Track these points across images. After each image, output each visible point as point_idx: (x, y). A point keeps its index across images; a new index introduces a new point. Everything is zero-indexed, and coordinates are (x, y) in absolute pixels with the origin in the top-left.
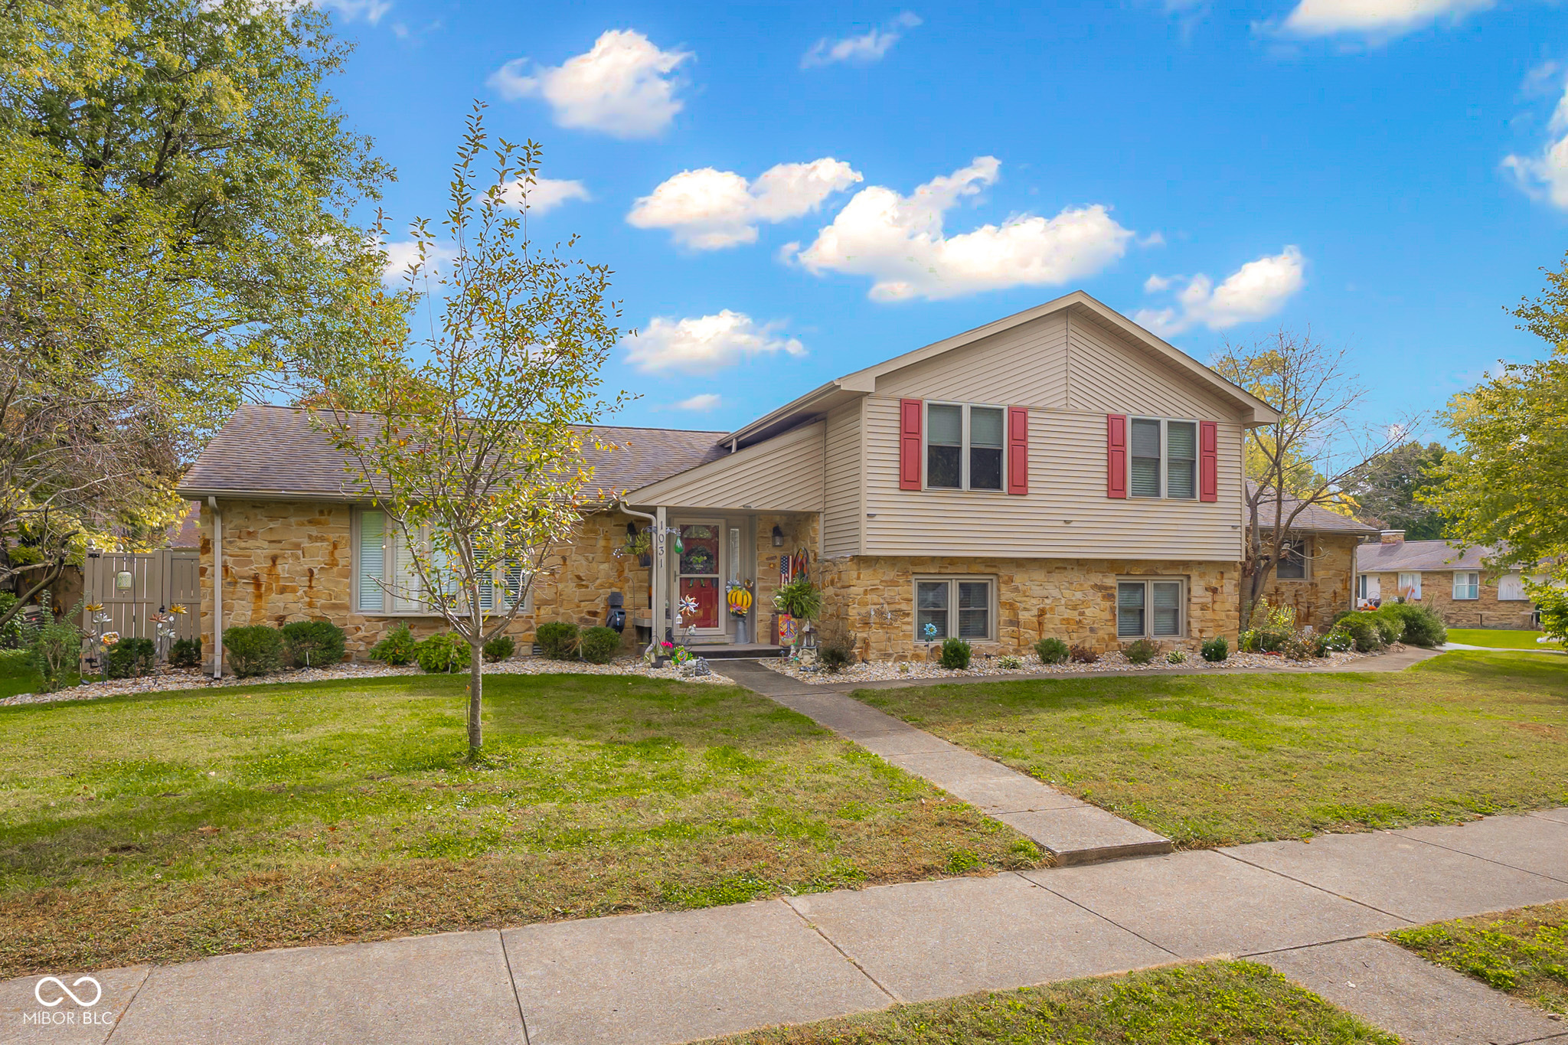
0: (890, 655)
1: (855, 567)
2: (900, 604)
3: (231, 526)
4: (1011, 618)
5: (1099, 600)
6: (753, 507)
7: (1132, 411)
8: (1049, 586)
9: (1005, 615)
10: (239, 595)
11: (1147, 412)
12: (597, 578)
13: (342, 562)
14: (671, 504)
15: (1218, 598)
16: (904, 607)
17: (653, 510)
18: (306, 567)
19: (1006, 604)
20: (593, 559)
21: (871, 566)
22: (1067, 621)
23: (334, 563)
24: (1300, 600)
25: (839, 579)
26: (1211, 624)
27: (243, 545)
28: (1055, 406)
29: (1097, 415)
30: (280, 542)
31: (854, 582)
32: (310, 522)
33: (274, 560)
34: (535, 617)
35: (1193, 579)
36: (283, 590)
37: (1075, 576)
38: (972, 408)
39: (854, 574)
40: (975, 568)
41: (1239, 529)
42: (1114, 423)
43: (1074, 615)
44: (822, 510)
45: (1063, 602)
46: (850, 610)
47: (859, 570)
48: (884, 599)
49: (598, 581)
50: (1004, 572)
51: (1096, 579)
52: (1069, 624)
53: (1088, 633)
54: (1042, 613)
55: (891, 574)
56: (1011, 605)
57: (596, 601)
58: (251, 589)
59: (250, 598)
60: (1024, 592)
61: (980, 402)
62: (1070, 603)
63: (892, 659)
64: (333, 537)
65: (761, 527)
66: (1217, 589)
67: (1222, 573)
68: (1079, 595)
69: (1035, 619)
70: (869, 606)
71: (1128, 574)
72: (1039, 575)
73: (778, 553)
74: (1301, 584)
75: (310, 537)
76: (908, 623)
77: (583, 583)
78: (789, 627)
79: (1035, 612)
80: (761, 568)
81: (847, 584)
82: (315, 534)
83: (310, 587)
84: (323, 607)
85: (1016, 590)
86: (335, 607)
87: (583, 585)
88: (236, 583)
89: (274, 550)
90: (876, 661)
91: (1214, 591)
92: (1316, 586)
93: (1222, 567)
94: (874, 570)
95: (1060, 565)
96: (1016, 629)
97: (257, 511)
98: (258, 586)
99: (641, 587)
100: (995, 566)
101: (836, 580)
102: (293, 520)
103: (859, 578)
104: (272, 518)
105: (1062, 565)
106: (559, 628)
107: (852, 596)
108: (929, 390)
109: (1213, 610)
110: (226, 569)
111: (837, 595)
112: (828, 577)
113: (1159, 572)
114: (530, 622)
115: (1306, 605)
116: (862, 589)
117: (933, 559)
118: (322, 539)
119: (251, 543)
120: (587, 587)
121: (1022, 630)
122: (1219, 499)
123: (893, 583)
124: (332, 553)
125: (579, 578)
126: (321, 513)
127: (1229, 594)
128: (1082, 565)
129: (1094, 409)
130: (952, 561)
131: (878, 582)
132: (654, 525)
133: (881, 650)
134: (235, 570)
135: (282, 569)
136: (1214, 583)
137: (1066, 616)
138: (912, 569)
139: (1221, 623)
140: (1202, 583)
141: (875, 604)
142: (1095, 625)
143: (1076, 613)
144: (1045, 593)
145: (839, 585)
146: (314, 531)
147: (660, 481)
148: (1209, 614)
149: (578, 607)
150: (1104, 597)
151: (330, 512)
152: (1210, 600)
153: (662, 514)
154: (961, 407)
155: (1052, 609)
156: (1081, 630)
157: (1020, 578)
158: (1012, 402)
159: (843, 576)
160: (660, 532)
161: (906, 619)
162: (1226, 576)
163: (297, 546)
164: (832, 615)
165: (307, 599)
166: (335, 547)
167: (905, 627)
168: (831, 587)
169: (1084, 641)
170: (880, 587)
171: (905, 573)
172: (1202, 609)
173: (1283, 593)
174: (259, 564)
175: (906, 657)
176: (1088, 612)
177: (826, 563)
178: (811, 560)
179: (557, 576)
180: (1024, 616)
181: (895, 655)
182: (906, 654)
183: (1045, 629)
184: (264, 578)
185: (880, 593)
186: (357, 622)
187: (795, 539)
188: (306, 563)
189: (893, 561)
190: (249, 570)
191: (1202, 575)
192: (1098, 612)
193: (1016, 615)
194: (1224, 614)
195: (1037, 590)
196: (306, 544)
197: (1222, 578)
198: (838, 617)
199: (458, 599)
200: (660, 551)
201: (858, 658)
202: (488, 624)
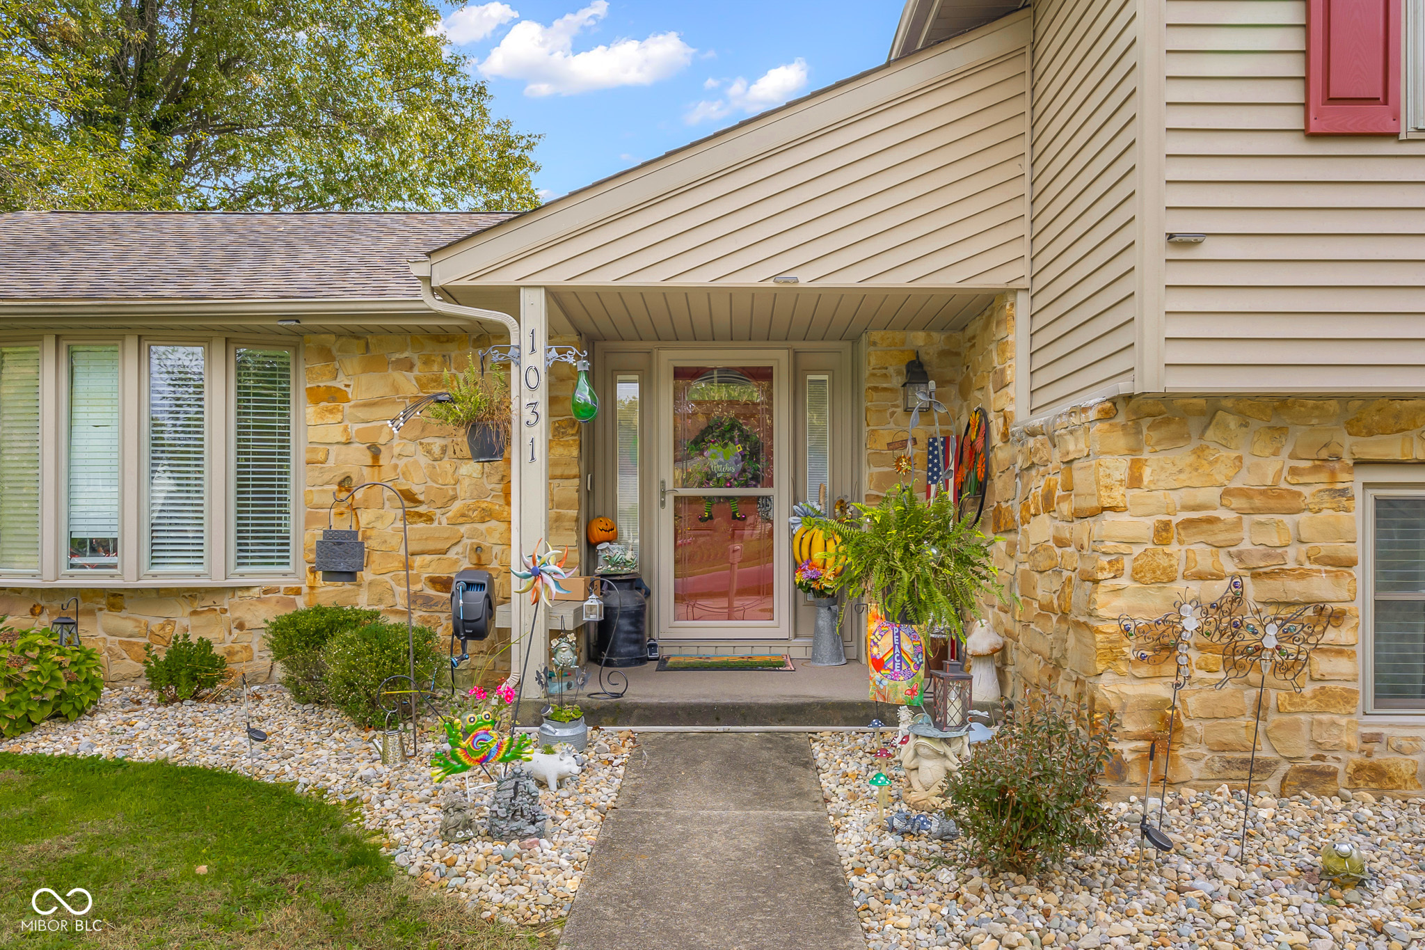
0: (1265, 767)
1: (1120, 441)
2: (1303, 575)
6: (804, 279)
12: (454, 498)
14: (557, 278)
16: (1321, 587)
17: (508, 299)
20: (444, 450)
21: (1180, 437)
25: (1068, 488)
31: (1118, 495)
34: (305, 590)
39: (1118, 467)
44: (1025, 283)
46: (1101, 597)
47: (1134, 450)
48: (1240, 556)
49: (457, 506)
55: (1268, 467)
57: (452, 554)
63: (1273, 783)
65: (873, 361)
70: (1180, 585)
73: (916, 428)
76: (1339, 651)
77: (422, 509)
78: (897, 646)
80: (876, 470)
81: (1093, 503)
87: (420, 515)
90: (1206, 786)
94: (1199, 452)
101: (1059, 492)
103: (1135, 481)
106: (305, 624)
107: (1109, 545)
111: (1061, 543)
112: (1038, 485)
114: (293, 602)
116: (1150, 522)
120: (430, 519)
123: (1275, 501)
125: (408, 496)
131: (1212, 495)
132: (514, 342)
133: (1224, 747)
138: (1353, 446)
141: (1200, 577)
145: (1065, 508)
147: (523, 215)
153: (534, 309)
159: (1079, 476)
160: (528, 360)
161: (1331, 635)
164: (1046, 608)
167: (1327, 666)
168: (1044, 517)
170: (1222, 514)
171: (1326, 461)
175: (1331, 775)
177: (1031, 442)
178: (996, 439)
179: (359, 495)
181: (1285, 767)
182: (1331, 764)
185: (1221, 538)
187: (964, 392)
189: (1273, 412)
198: (1064, 616)
199: (129, 547)
200: (528, 415)
201: (1134, 775)
202: (198, 606)
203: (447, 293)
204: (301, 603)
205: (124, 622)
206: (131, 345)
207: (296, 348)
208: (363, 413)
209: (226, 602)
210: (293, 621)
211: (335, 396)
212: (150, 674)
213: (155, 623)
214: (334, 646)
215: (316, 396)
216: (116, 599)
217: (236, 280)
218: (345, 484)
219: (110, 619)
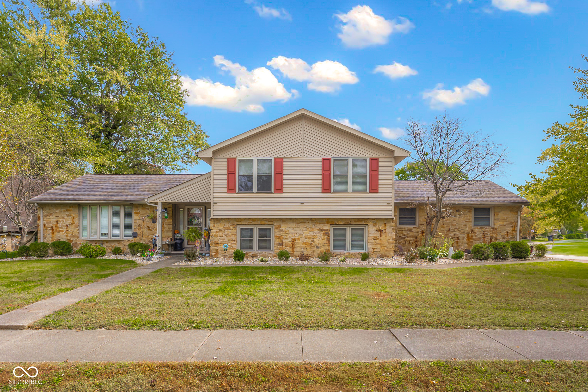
1: (213, 223)
2: (231, 236)
3: (46, 212)
4: (280, 242)
5: (321, 235)
7: (333, 156)
8: (296, 229)
9: (277, 241)
10: (47, 233)
11: (342, 156)
13: (76, 223)
14: (163, 201)
15: (383, 234)
16: (234, 237)
17: (157, 203)
18: (66, 224)
19: (277, 236)
22: (306, 244)
23: (73, 223)
24: (486, 235)
26: (379, 246)
27: (49, 218)
28: (296, 156)
29: (318, 158)
30: (58, 216)
32: (67, 210)
33: (57, 222)
34: (131, 240)
35: (369, 226)
36: (59, 231)
37: (310, 225)
38: (258, 160)
39: (213, 225)
40: (263, 223)
41: (391, 204)
42: (326, 162)
43: (310, 241)
45: (304, 236)
47: (214, 223)
48: (225, 234)
50: (276, 224)
51: (321, 226)
52: (306, 245)
53: (316, 249)
54: (294, 240)
55: (227, 225)
56: (279, 237)
58: (51, 231)
59: (51, 234)
60: (286, 232)
61: (261, 157)
62: (307, 236)
64: (73, 215)
66: (382, 230)
67: (385, 223)
68: (311, 233)
69: (291, 243)
71: (336, 224)
72: (293, 225)
74: (486, 228)
75: (67, 215)
76: (235, 244)
79: (290, 240)
82: (68, 214)
83: (67, 230)
84: (71, 237)
85: (282, 231)
86: (74, 236)
88: (47, 229)
89: (57, 219)
91: (381, 231)
92: (496, 229)
93: (385, 221)
94: (220, 224)
95: (302, 221)
96: (281, 246)
97: (53, 207)
98: (53, 230)
99: (169, 230)
100: (272, 222)
102: (62, 210)
104: (57, 209)
105: (303, 221)
106: (133, 244)
108: (238, 154)
109: (381, 240)
110: (44, 225)
113: (352, 223)
115: (490, 238)
116: (215, 231)
117: (245, 219)
118: (70, 216)
119: (51, 217)
120: (151, 230)
121: (284, 247)
122: (379, 191)
123: (228, 229)
124: (73, 220)
125: (148, 227)
126: (70, 207)
127: (389, 233)
128: (313, 221)
129: (315, 156)
130: (253, 220)
131: (222, 228)
132: (158, 209)
134: (47, 225)
135: (59, 225)
136: (381, 228)
137: (305, 242)
138: (236, 223)
139: (384, 245)
140: (375, 228)
141: (221, 237)
142: (319, 246)
143: (310, 240)
144: (295, 232)
146: (68, 213)
147: (159, 193)
148: (378, 241)
149: (148, 237)
150: (324, 234)
151: (72, 207)
152: (379, 235)
153: (160, 207)
154: (253, 160)
155: (298, 239)
156: (312, 247)
157: (283, 227)
158: (276, 156)
160: (159, 211)
161: (234, 242)
162: (387, 225)
163: (63, 218)
165: (66, 234)
166: (74, 218)
167: (233, 245)
169: (313, 252)
170: (223, 230)
171: (234, 225)
172: (374, 239)
173: (476, 233)
174: (53, 224)
176: (316, 240)
179: (141, 227)
180: (285, 241)
182: (233, 255)
183: (295, 247)
184: (54, 228)
185: (223, 232)
186: (80, 241)
188: (66, 223)
189: (228, 220)
190: (50, 225)
191: (375, 224)
192: (320, 240)
193: (282, 241)
194: (386, 241)
195: (292, 231)
196: (66, 217)
197: (385, 226)
199: (109, 234)
200: (159, 218)
201: (214, 257)
202: (119, 242)
203: (151, 203)
204: (133, 242)
205: (108, 245)
206: (110, 206)
207: (133, 206)
208: (142, 215)
209: (123, 242)
210: (131, 244)
211: (138, 213)
212: (112, 252)
213: (113, 245)
214: (136, 246)
215: (136, 213)
216: (107, 241)
217: (124, 196)
218: (139, 225)
219: (107, 244)
